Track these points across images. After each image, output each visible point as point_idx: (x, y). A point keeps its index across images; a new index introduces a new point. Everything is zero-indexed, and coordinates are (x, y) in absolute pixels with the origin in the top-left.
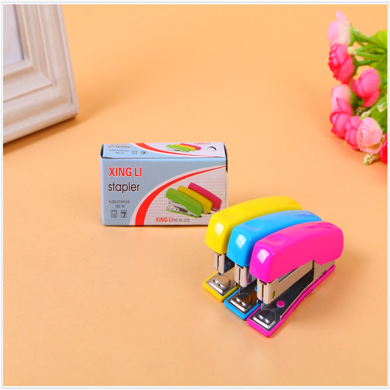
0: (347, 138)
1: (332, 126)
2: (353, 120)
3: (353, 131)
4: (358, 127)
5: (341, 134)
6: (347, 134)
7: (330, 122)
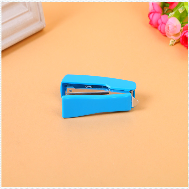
0: (159, 29)
1: (149, 20)
2: (163, 17)
3: (163, 25)
4: (166, 22)
5: (155, 25)
6: (159, 27)
7: (148, 18)
